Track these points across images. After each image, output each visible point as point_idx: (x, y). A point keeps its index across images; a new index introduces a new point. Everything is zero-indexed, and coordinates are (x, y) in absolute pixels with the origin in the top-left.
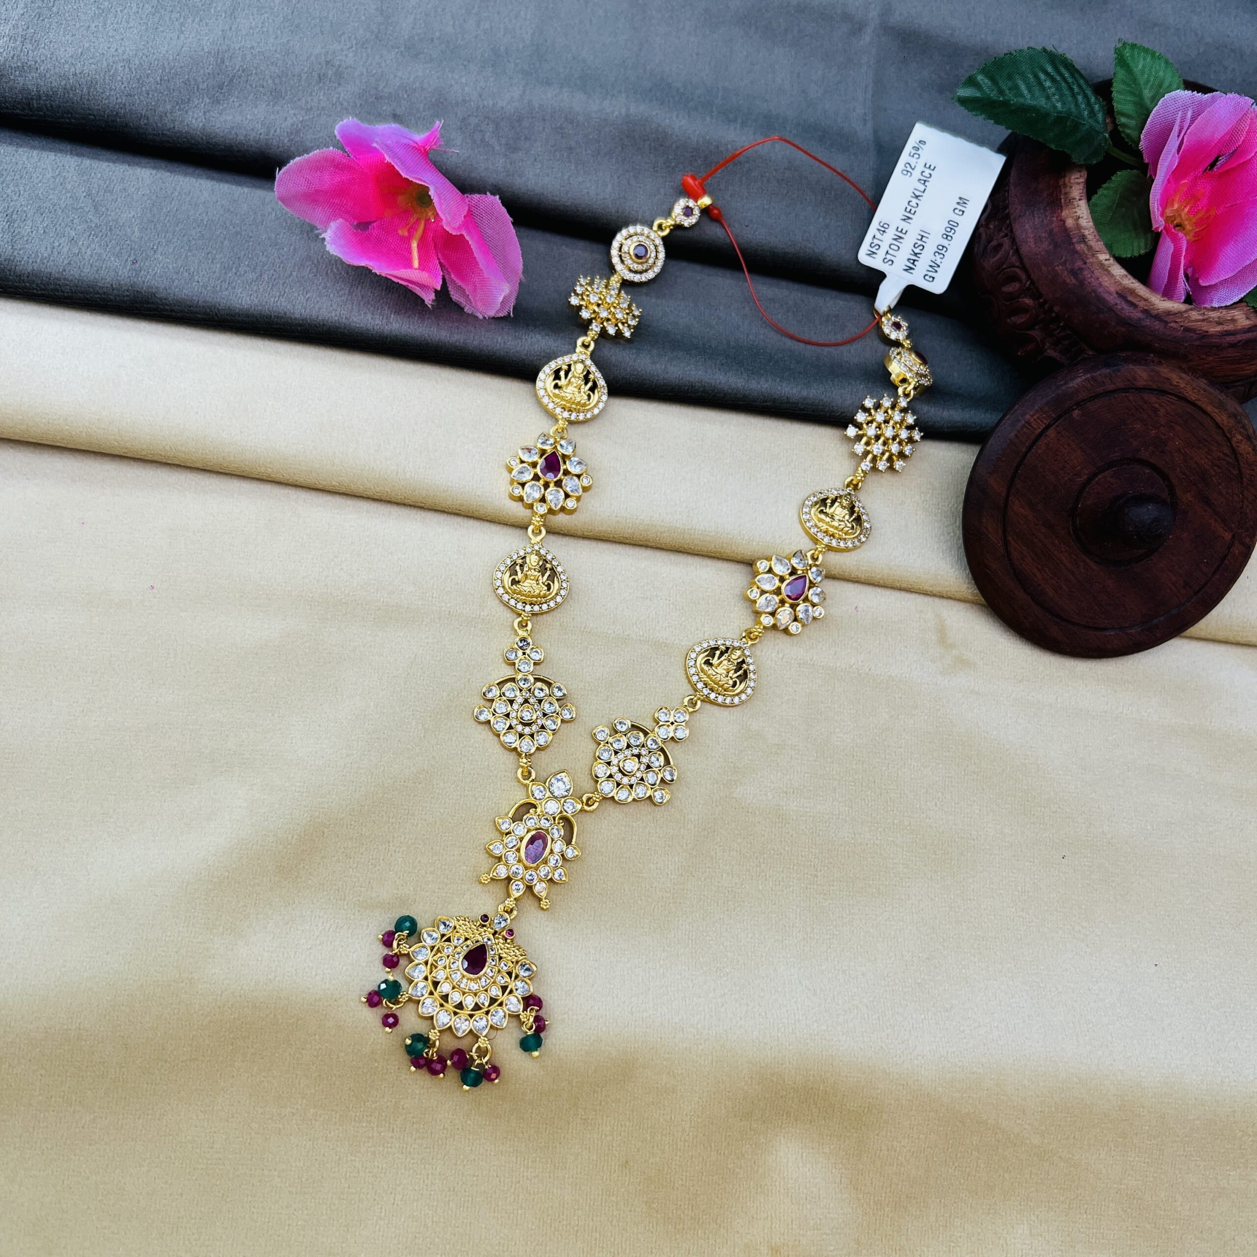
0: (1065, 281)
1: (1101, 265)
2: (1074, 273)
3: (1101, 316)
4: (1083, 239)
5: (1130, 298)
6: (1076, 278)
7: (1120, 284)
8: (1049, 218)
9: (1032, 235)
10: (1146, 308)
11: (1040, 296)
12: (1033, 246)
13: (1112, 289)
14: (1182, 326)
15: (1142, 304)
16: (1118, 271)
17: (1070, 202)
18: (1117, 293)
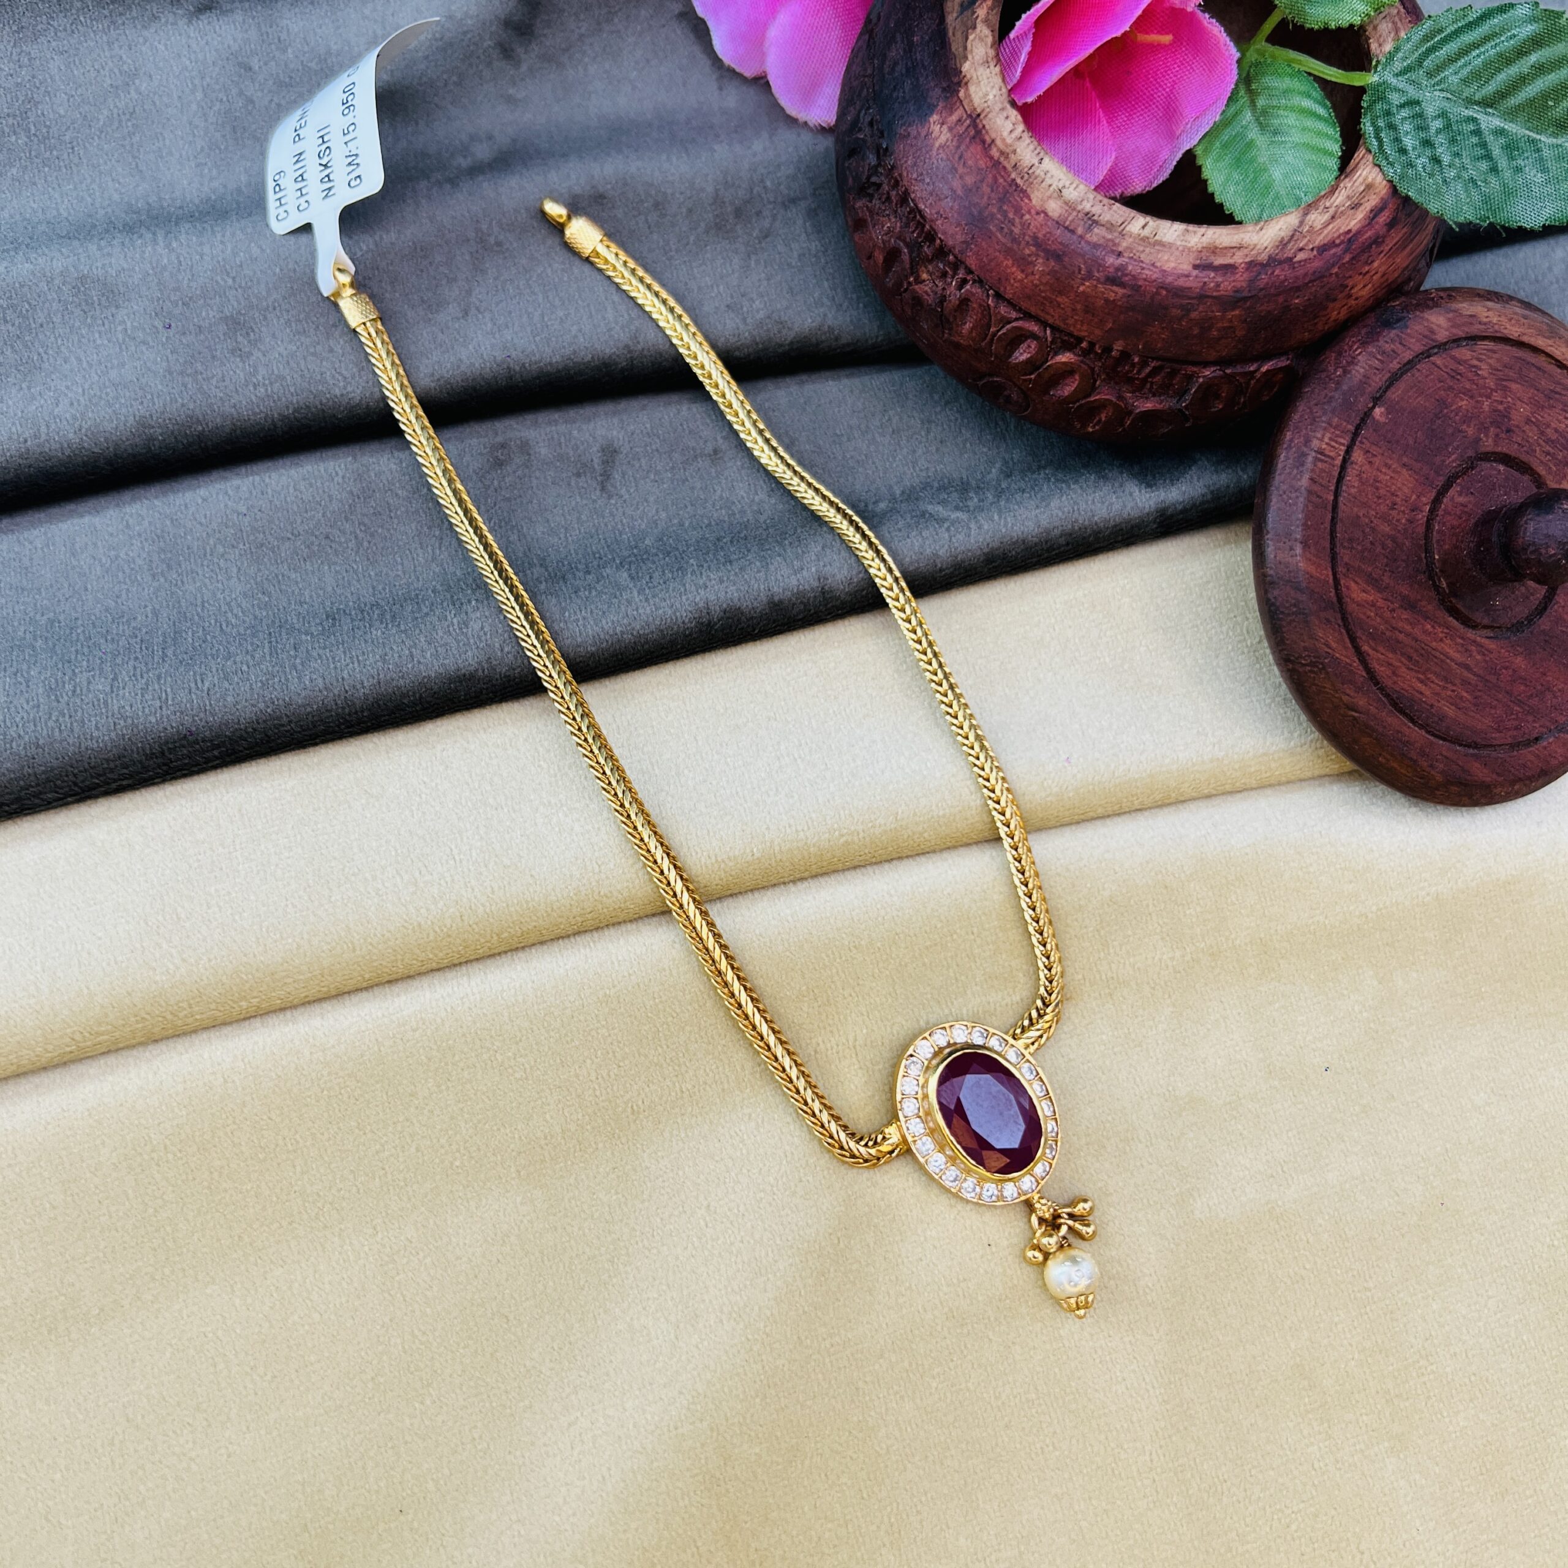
0: (1107, 300)
1: (1145, 239)
2: (1112, 280)
3: (1194, 315)
4: (1091, 220)
5: (1219, 261)
6: (1122, 285)
7: (1189, 249)
8: (1017, 220)
9: (1010, 262)
10: (1248, 260)
11: (1080, 340)
12: (1020, 276)
13: (1186, 267)
14: (1312, 249)
15: (1238, 259)
16: (1171, 231)
17: (1029, 174)
18: (1195, 267)
